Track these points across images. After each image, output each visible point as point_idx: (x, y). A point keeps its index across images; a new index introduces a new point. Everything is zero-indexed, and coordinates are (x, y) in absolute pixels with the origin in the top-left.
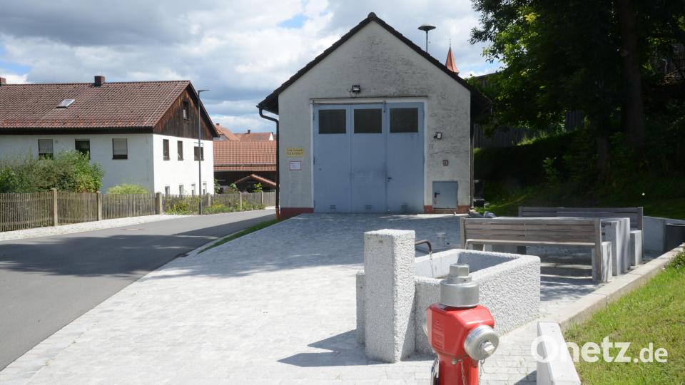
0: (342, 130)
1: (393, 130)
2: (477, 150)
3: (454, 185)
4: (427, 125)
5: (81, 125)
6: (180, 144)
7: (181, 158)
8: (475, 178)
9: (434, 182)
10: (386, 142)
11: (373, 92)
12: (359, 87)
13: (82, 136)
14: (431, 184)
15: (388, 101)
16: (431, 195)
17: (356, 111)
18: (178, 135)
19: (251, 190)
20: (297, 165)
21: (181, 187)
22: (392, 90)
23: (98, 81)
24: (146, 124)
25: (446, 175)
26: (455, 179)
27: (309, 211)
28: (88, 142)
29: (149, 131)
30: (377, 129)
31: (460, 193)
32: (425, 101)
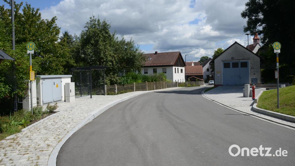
0: (229, 67)
1: (241, 67)
2: (262, 70)
3: (256, 79)
4: (250, 66)
5: (155, 65)
6: (178, 68)
7: (178, 73)
8: (262, 77)
9: (252, 79)
10: (240, 69)
11: (236, 59)
12: (233, 58)
13: (155, 68)
14: (251, 79)
15: (240, 61)
16: (251, 81)
17: (233, 63)
18: (178, 66)
19: (195, 81)
20: (219, 75)
21: (178, 80)
22: (241, 58)
23: (156, 52)
24: (171, 64)
25: (254, 77)
26: (257, 78)
27: (222, 85)
28: (156, 69)
29: (172, 66)
30: (238, 67)
31: (258, 81)
32: (249, 60)
